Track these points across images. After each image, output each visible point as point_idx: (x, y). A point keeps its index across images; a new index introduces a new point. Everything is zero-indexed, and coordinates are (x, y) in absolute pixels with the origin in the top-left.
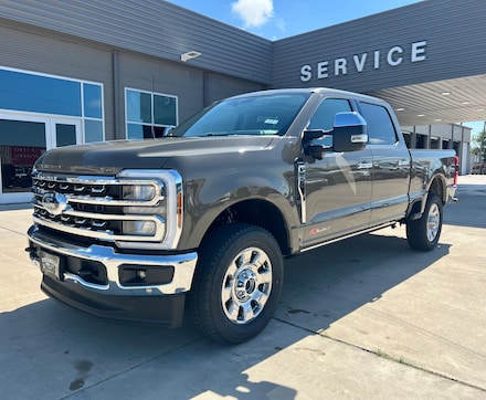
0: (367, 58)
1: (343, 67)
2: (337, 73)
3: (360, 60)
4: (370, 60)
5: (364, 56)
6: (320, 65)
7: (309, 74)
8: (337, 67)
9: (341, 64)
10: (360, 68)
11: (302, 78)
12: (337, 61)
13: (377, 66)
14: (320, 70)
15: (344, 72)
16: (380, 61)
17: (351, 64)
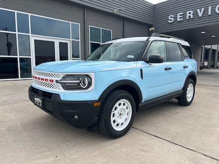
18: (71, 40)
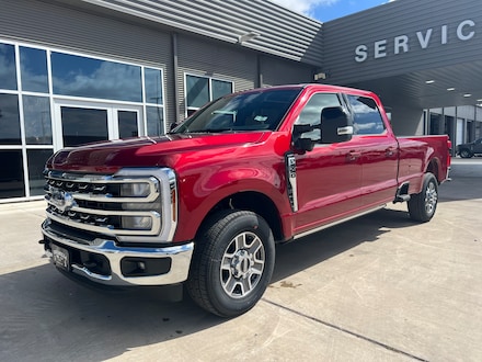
0: (432, 33)
1: (404, 45)
2: (397, 51)
3: (424, 36)
4: (437, 35)
5: (429, 31)
6: (377, 44)
7: (365, 54)
8: (397, 45)
9: (401, 41)
10: (424, 44)
11: (357, 59)
12: (397, 39)
13: (444, 41)
14: (377, 49)
15: (406, 50)
16: (448, 35)
17: (414, 42)
18: (145, 104)
